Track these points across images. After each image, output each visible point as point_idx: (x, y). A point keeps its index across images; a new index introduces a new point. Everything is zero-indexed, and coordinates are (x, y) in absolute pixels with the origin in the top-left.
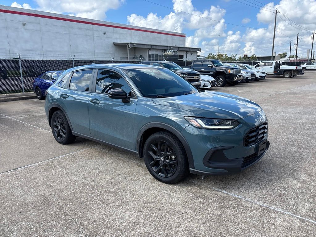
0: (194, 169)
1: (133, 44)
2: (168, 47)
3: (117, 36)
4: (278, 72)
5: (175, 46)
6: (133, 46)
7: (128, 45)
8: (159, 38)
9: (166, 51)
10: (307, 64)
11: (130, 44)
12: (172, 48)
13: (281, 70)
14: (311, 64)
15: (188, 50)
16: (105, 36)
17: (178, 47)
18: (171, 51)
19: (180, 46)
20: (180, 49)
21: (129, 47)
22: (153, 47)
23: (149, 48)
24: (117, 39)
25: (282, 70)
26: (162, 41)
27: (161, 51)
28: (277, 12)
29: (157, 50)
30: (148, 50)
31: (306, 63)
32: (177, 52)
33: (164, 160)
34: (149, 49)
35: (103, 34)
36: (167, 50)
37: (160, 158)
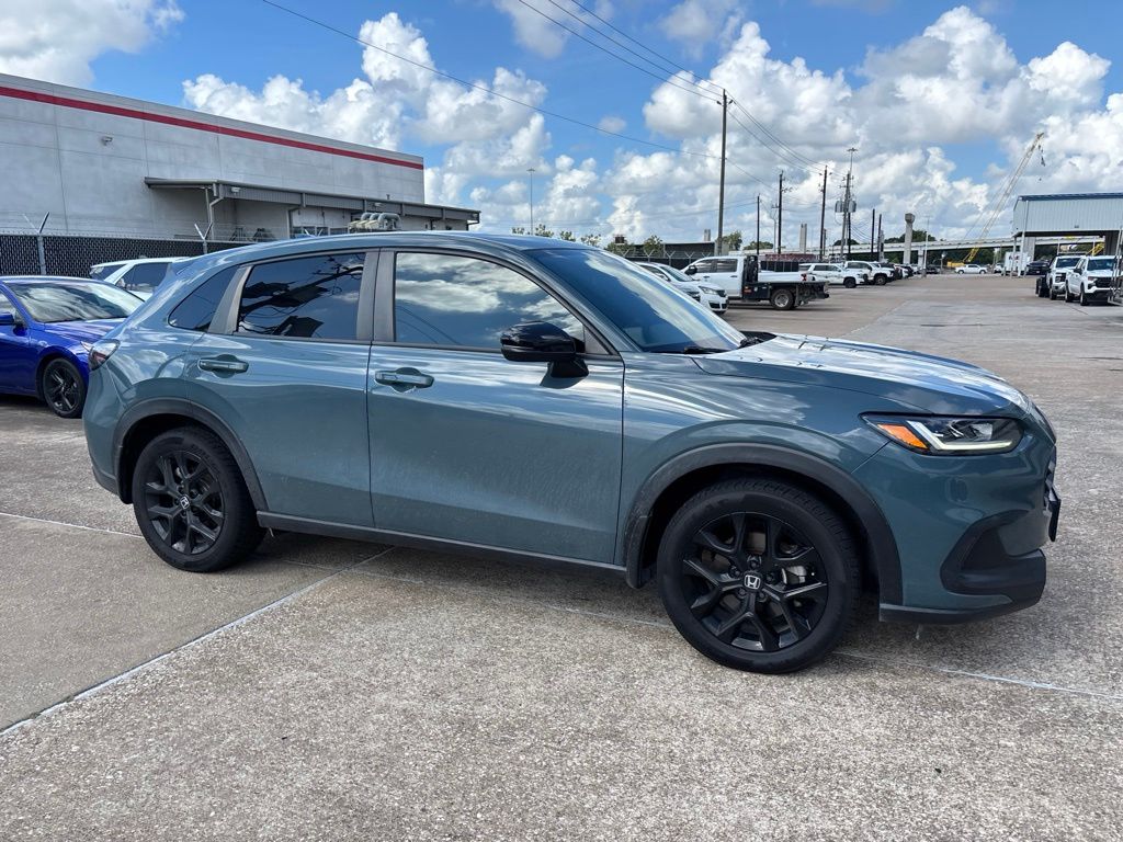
0: (900, 604)
1: (228, 185)
2: (363, 200)
3: (160, 153)
4: (756, 289)
5: (386, 198)
6: (231, 192)
7: (211, 191)
8: (328, 167)
9: (355, 216)
10: (816, 268)
11: (218, 184)
12: (377, 204)
13: (763, 284)
14: (827, 268)
15: (437, 214)
16: (108, 149)
17: (401, 204)
18: (376, 218)
19: (406, 200)
20: (406, 211)
21: (212, 198)
22: (307, 201)
23: (290, 205)
24: (158, 163)
25: (767, 284)
26: (340, 180)
27: (339, 215)
28: (728, 101)
29: (322, 210)
30: (290, 212)
31: (813, 265)
32: (397, 219)
33: (762, 586)
34: (294, 208)
35: (99, 144)
36: (361, 212)
37: (742, 582)
